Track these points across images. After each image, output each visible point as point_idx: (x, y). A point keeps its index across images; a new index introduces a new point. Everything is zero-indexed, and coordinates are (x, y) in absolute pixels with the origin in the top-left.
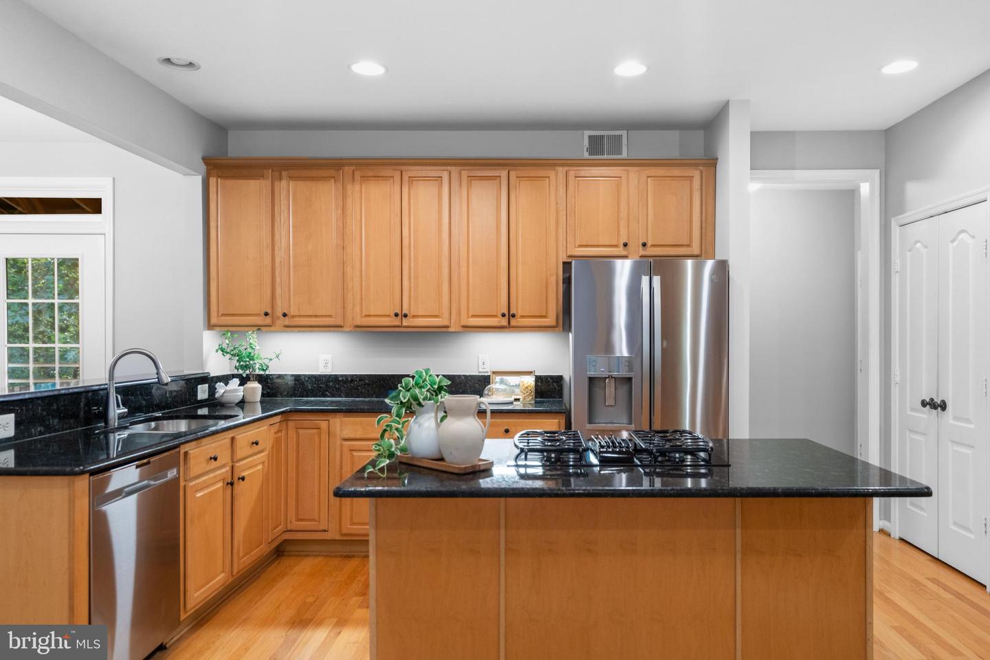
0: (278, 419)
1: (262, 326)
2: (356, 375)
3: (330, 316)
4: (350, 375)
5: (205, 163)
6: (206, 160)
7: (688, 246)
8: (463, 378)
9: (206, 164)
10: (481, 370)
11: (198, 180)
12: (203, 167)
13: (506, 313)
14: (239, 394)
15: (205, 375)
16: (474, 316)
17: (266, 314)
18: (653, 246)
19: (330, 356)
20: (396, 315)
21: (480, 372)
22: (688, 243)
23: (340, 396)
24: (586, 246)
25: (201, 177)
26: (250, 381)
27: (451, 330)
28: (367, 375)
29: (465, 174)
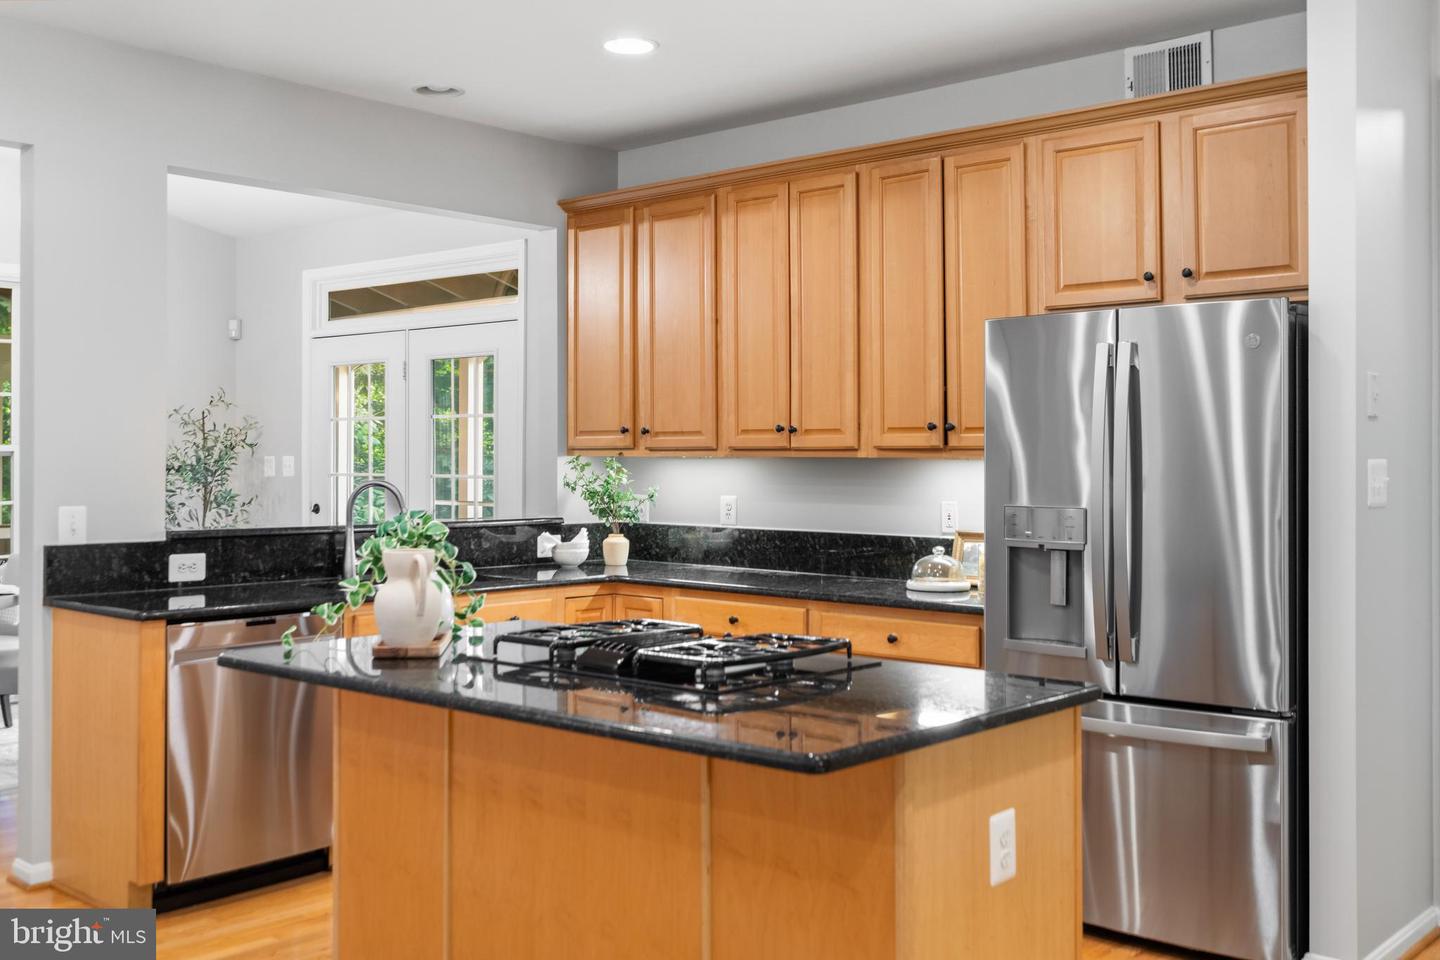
0: (593, 590)
1: (624, 449)
2: (763, 531)
3: (699, 433)
4: (756, 531)
5: (564, 209)
6: (564, 205)
7: (1287, 267)
8: (914, 542)
9: (566, 210)
10: (945, 530)
11: (552, 235)
12: (563, 216)
13: (938, 421)
14: (582, 550)
15: (557, 521)
16: (892, 429)
17: (624, 431)
18: (1212, 274)
19: (734, 497)
20: (780, 429)
21: (944, 534)
22: (1287, 263)
23: (743, 565)
24: (1078, 286)
25: (555, 231)
26: (612, 532)
27: (861, 454)
28: (778, 532)
29: (877, 173)
